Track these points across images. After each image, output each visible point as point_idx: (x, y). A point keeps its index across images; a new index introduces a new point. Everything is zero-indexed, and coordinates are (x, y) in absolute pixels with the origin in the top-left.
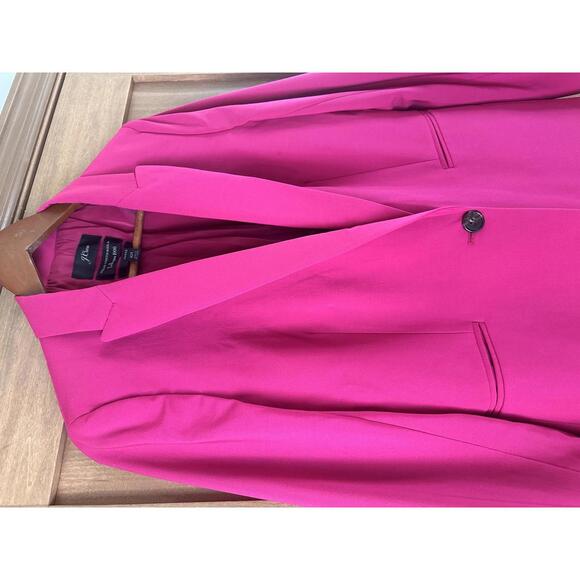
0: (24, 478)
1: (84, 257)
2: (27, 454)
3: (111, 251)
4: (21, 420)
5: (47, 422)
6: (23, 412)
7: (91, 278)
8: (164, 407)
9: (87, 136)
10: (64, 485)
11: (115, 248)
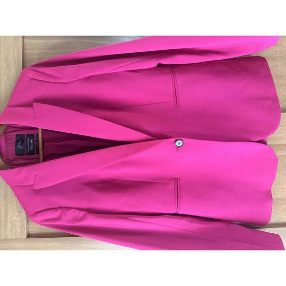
0: (16, 230)
1: (19, 146)
2: (15, 223)
3: (30, 141)
4: (9, 211)
5: (19, 212)
6: (9, 208)
7: (24, 155)
8: (61, 213)
9: (5, 73)
10: (30, 230)
11: (32, 140)
